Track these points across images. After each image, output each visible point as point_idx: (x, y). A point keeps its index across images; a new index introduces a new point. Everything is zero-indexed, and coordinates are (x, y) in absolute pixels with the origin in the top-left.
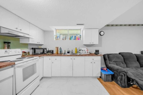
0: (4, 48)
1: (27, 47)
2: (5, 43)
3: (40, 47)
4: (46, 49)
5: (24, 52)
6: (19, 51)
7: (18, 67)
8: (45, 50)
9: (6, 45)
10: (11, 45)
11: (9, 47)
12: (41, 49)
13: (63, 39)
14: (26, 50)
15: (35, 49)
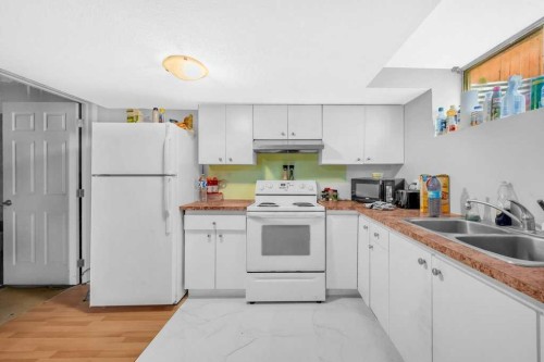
2: (285, 167)
4: (391, 183)
5: (326, 190)
6: (310, 186)
8: (389, 189)
9: (287, 172)
12: (374, 182)
15: (355, 182)
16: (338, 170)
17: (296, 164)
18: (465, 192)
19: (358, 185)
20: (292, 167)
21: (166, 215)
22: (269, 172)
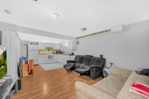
4: (61, 52)
7: (47, 55)
16: (54, 50)
19: (57, 52)
20: (49, 50)
21: (38, 55)
22: (46, 50)
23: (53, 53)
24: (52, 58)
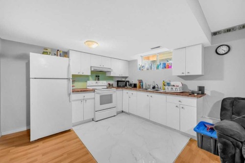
0: (96, 80)
1: (112, 80)
2: (96, 76)
3: (123, 79)
4: (128, 81)
5: (109, 84)
6: (105, 83)
7: (97, 93)
8: (128, 83)
9: (97, 78)
10: (100, 78)
11: (98, 80)
12: (124, 81)
13: (147, 69)
14: (111, 82)
15: (118, 81)
16: (112, 78)
17: (100, 75)
18: (146, 83)
19: (119, 83)
20: (99, 76)
21: (69, 95)
22: (90, 78)
23: (110, 86)
24: (111, 102)
